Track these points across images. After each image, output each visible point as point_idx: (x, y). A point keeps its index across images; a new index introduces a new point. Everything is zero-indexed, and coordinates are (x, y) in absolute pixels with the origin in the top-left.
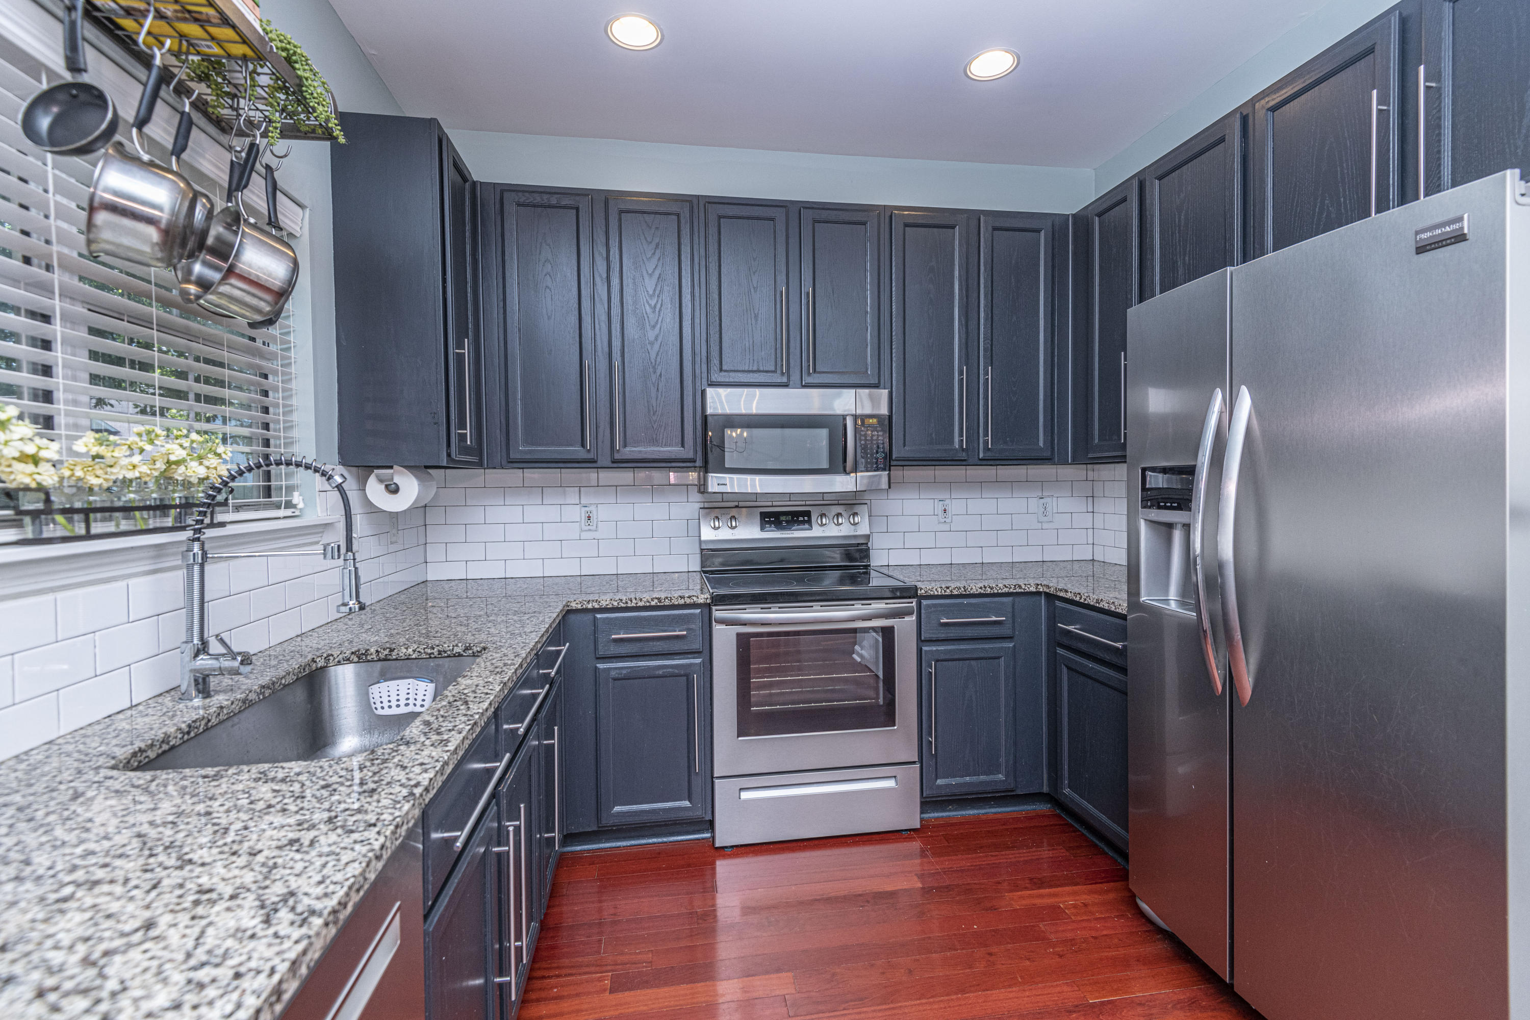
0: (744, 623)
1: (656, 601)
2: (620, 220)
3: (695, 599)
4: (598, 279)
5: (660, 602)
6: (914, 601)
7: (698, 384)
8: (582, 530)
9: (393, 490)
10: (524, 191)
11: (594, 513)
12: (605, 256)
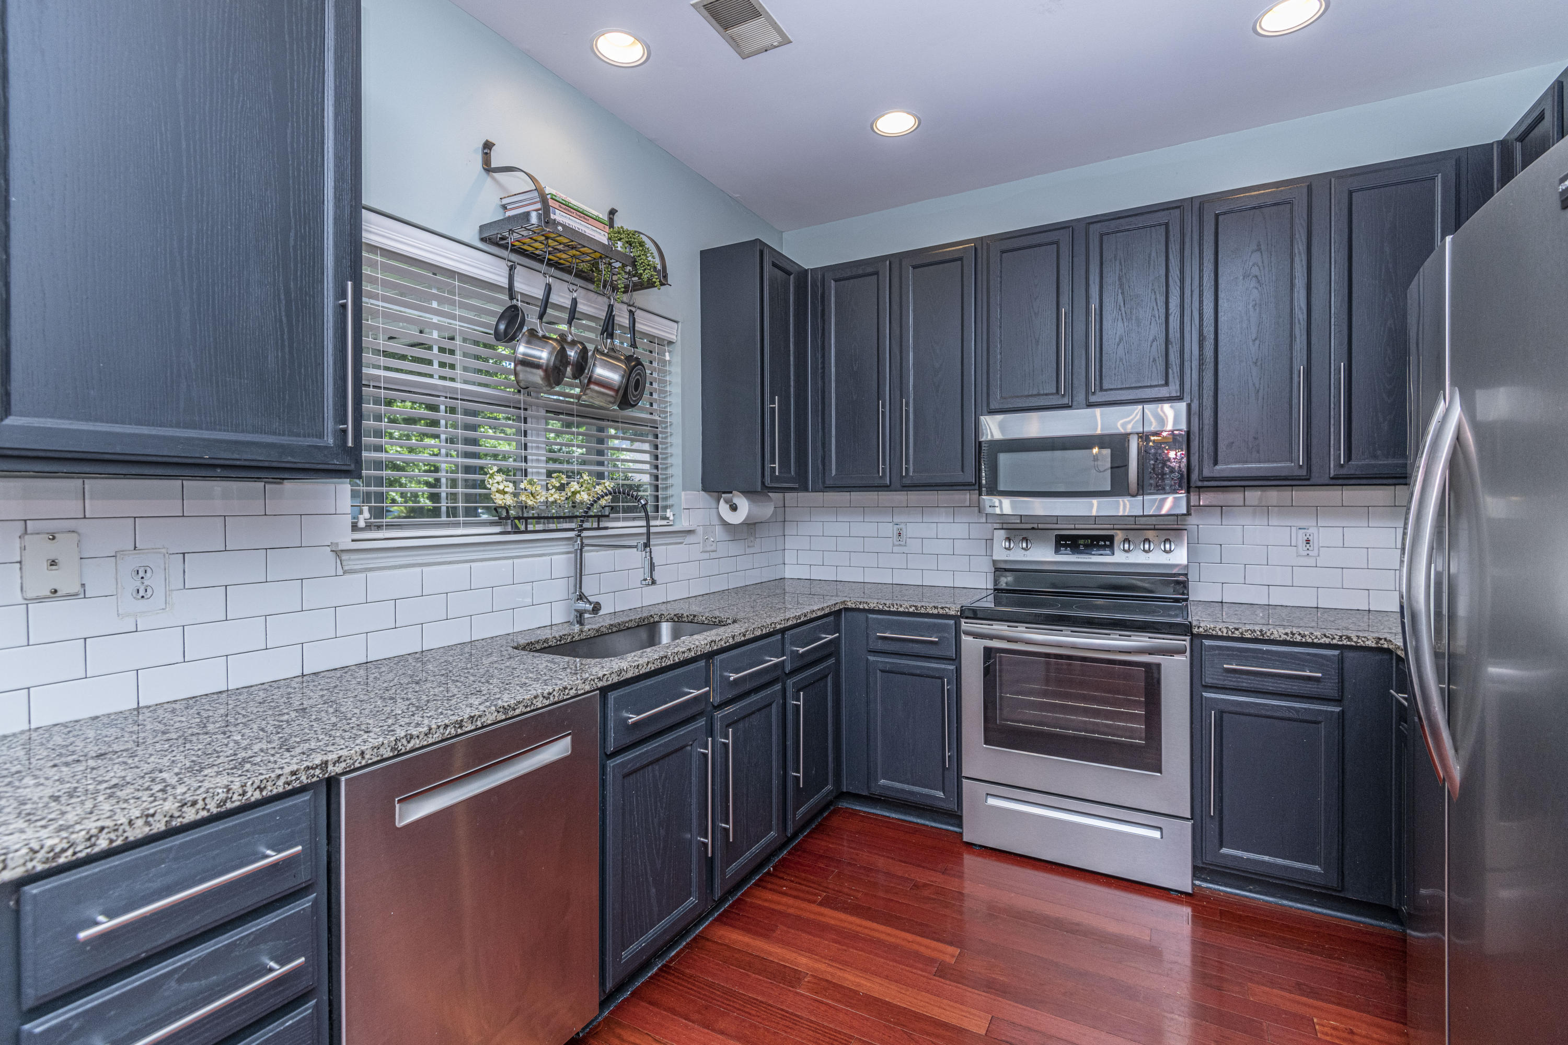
0: (991, 637)
1: (914, 608)
2: (901, 274)
3: (947, 610)
5: (917, 609)
6: (1188, 638)
7: (979, 412)
8: (894, 545)
9: (734, 508)
10: (839, 269)
11: (904, 530)
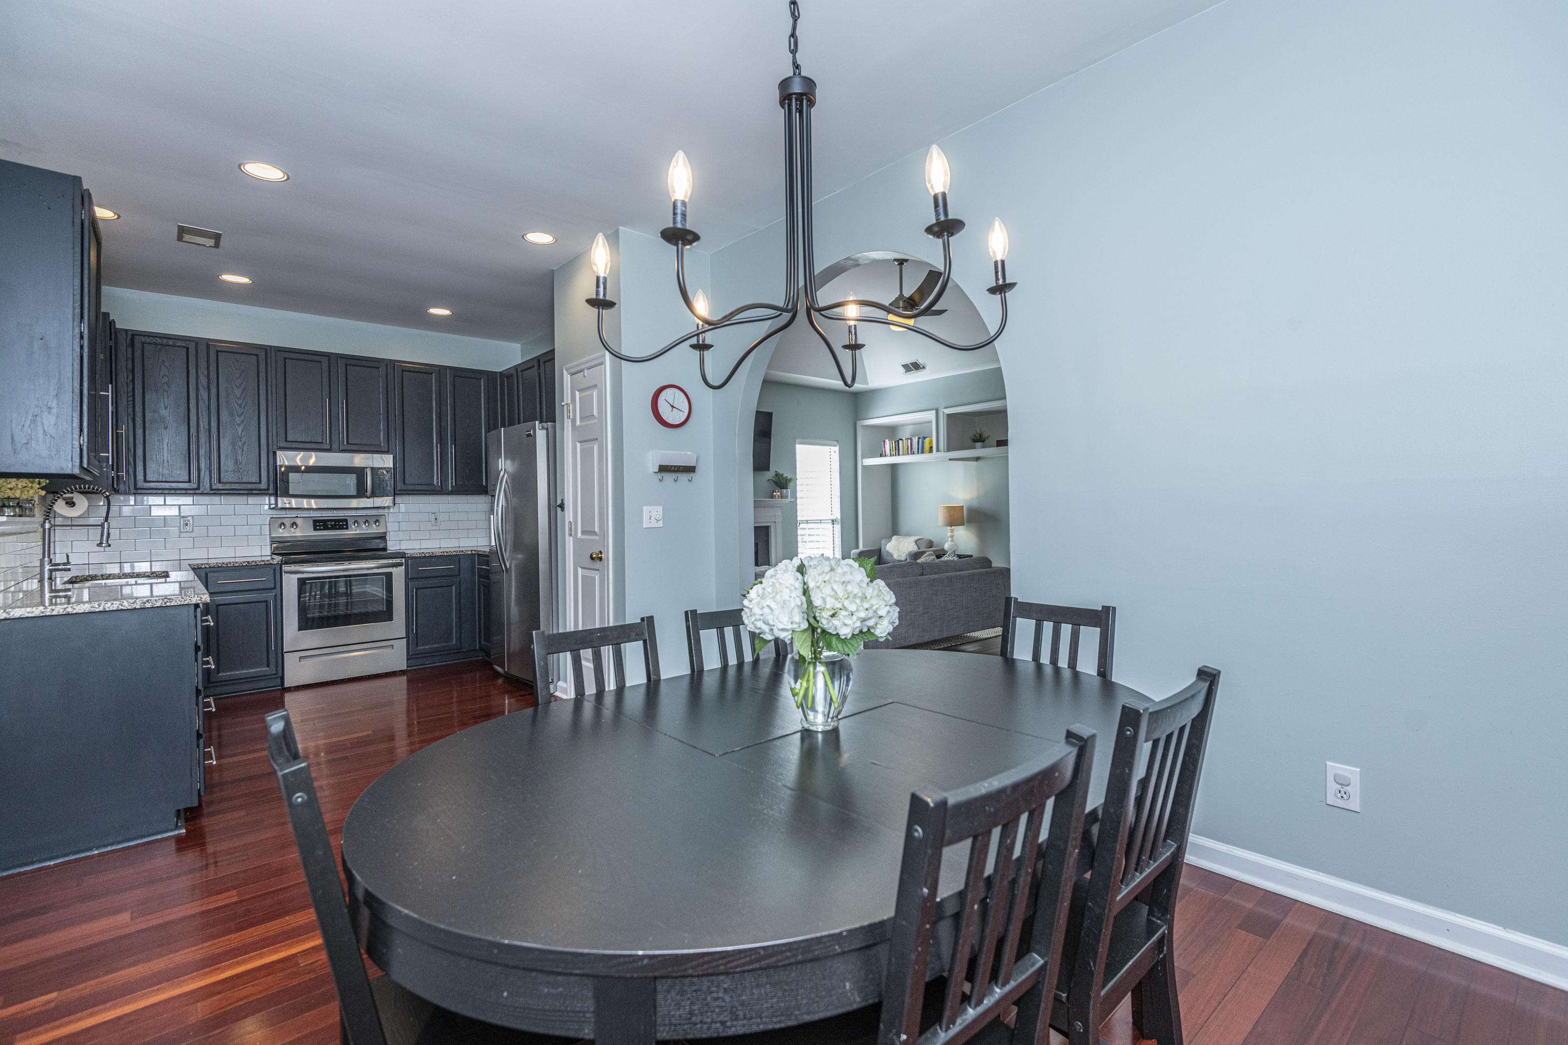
0: (302, 572)
1: (246, 563)
2: (217, 356)
3: (271, 561)
4: (200, 387)
5: (249, 563)
6: (404, 559)
7: (270, 447)
8: (181, 532)
9: (71, 503)
10: (149, 336)
12: (206, 375)
